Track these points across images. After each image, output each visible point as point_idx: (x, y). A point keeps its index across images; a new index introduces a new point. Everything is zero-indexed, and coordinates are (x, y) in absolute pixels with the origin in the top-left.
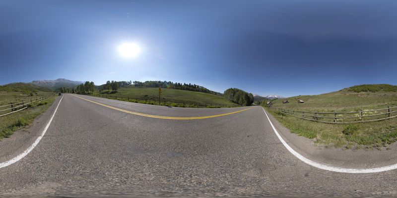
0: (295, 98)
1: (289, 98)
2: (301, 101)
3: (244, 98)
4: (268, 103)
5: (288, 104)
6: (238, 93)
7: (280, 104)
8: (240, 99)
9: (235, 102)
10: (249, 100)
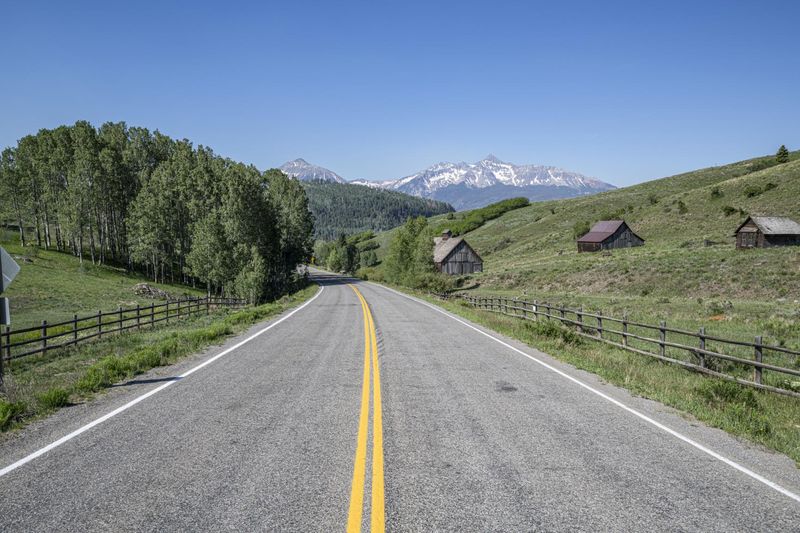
0: (713, 184)
1: (651, 194)
2: (775, 226)
3: (229, 225)
4: (442, 249)
5: (631, 254)
6: (162, 174)
7: (548, 259)
8: (202, 240)
9: (141, 270)
10: (274, 235)
